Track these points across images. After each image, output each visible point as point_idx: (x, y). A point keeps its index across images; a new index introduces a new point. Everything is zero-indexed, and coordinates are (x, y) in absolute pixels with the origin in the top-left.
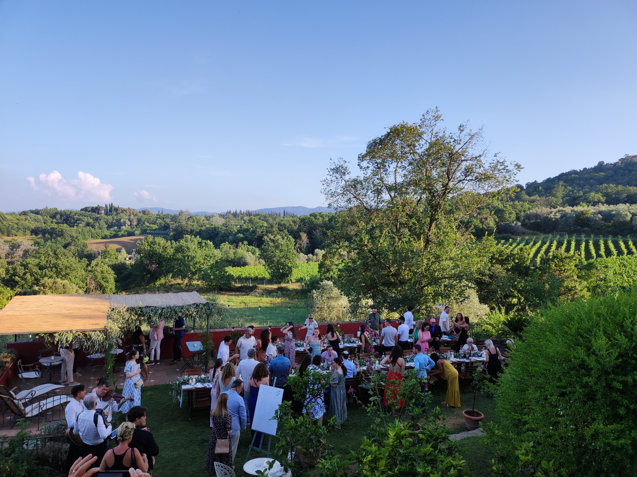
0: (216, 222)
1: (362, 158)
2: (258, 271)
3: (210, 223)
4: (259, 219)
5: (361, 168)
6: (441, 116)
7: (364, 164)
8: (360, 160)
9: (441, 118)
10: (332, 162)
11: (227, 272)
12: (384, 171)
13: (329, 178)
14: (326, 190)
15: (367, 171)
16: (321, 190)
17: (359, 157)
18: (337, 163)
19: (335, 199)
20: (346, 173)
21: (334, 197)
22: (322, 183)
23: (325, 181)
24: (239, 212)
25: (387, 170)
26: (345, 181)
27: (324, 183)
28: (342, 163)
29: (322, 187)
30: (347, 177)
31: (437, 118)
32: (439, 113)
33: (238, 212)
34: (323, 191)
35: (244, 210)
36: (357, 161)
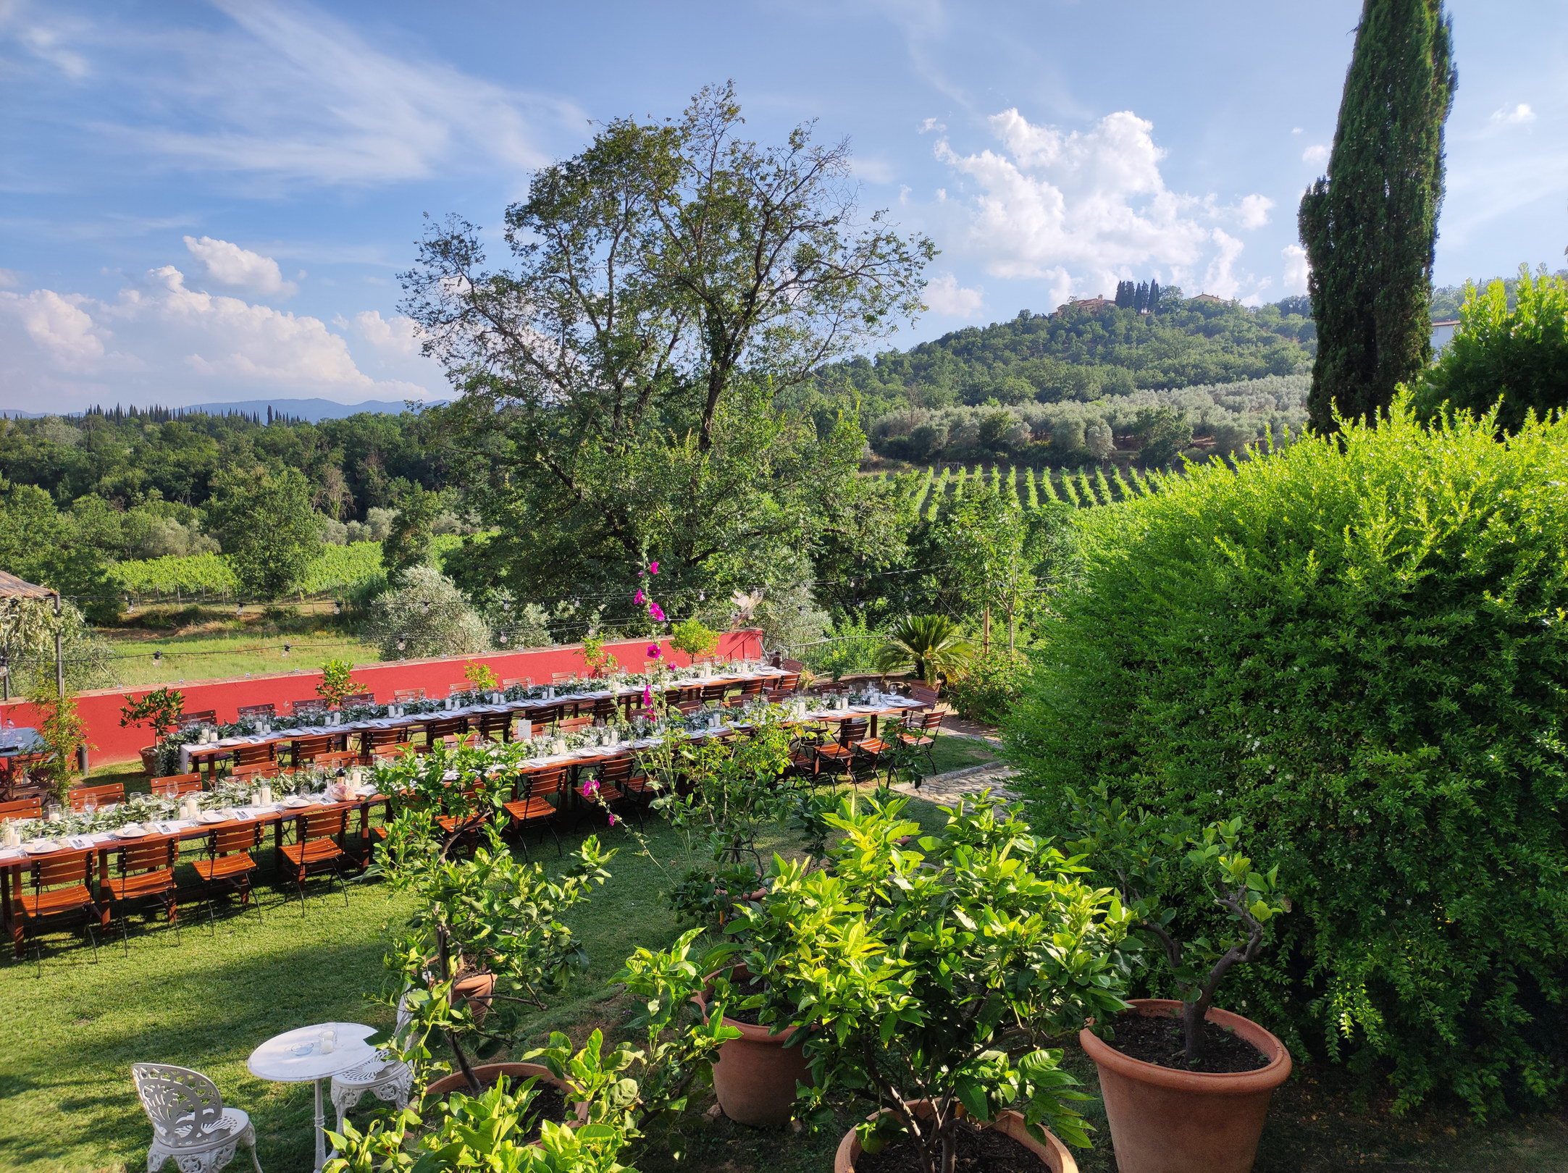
0: (54, 437)
1: (518, 218)
2: (201, 568)
3: (34, 440)
4: (194, 429)
5: (513, 249)
6: (737, 109)
7: (526, 236)
8: (512, 221)
9: (739, 114)
10: (429, 223)
11: (102, 573)
12: (580, 261)
13: (422, 269)
14: (414, 304)
15: (531, 258)
16: (400, 304)
17: (508, 214)
18: (445, 228)
19: (442, 333)
20: (473, 259)
21: (438, 325)
22: (399, 282)
23: (410, 276)
24: (128, 411)
25: (587, 259)
26: (471, 282)
27: (407, 281)
28: (459, 229)
29: (402, 294)
30: (475, 270)
31: (730, 113)
32: (736, 100)
33: (125, 410)
34: (404, 305)
35: (143, 406)
36: (502, 227)
